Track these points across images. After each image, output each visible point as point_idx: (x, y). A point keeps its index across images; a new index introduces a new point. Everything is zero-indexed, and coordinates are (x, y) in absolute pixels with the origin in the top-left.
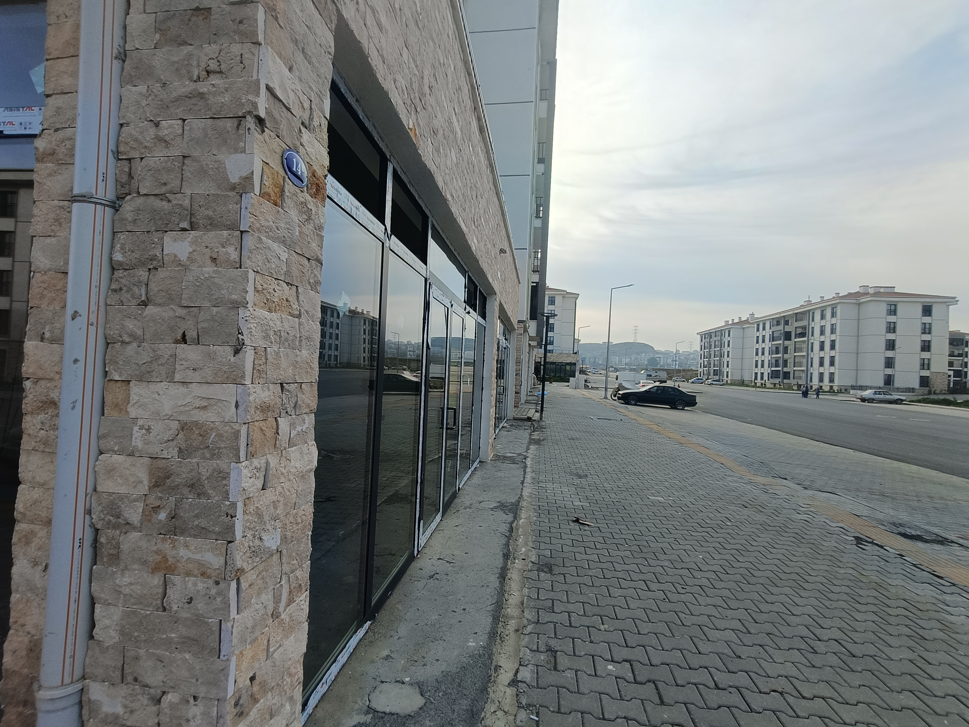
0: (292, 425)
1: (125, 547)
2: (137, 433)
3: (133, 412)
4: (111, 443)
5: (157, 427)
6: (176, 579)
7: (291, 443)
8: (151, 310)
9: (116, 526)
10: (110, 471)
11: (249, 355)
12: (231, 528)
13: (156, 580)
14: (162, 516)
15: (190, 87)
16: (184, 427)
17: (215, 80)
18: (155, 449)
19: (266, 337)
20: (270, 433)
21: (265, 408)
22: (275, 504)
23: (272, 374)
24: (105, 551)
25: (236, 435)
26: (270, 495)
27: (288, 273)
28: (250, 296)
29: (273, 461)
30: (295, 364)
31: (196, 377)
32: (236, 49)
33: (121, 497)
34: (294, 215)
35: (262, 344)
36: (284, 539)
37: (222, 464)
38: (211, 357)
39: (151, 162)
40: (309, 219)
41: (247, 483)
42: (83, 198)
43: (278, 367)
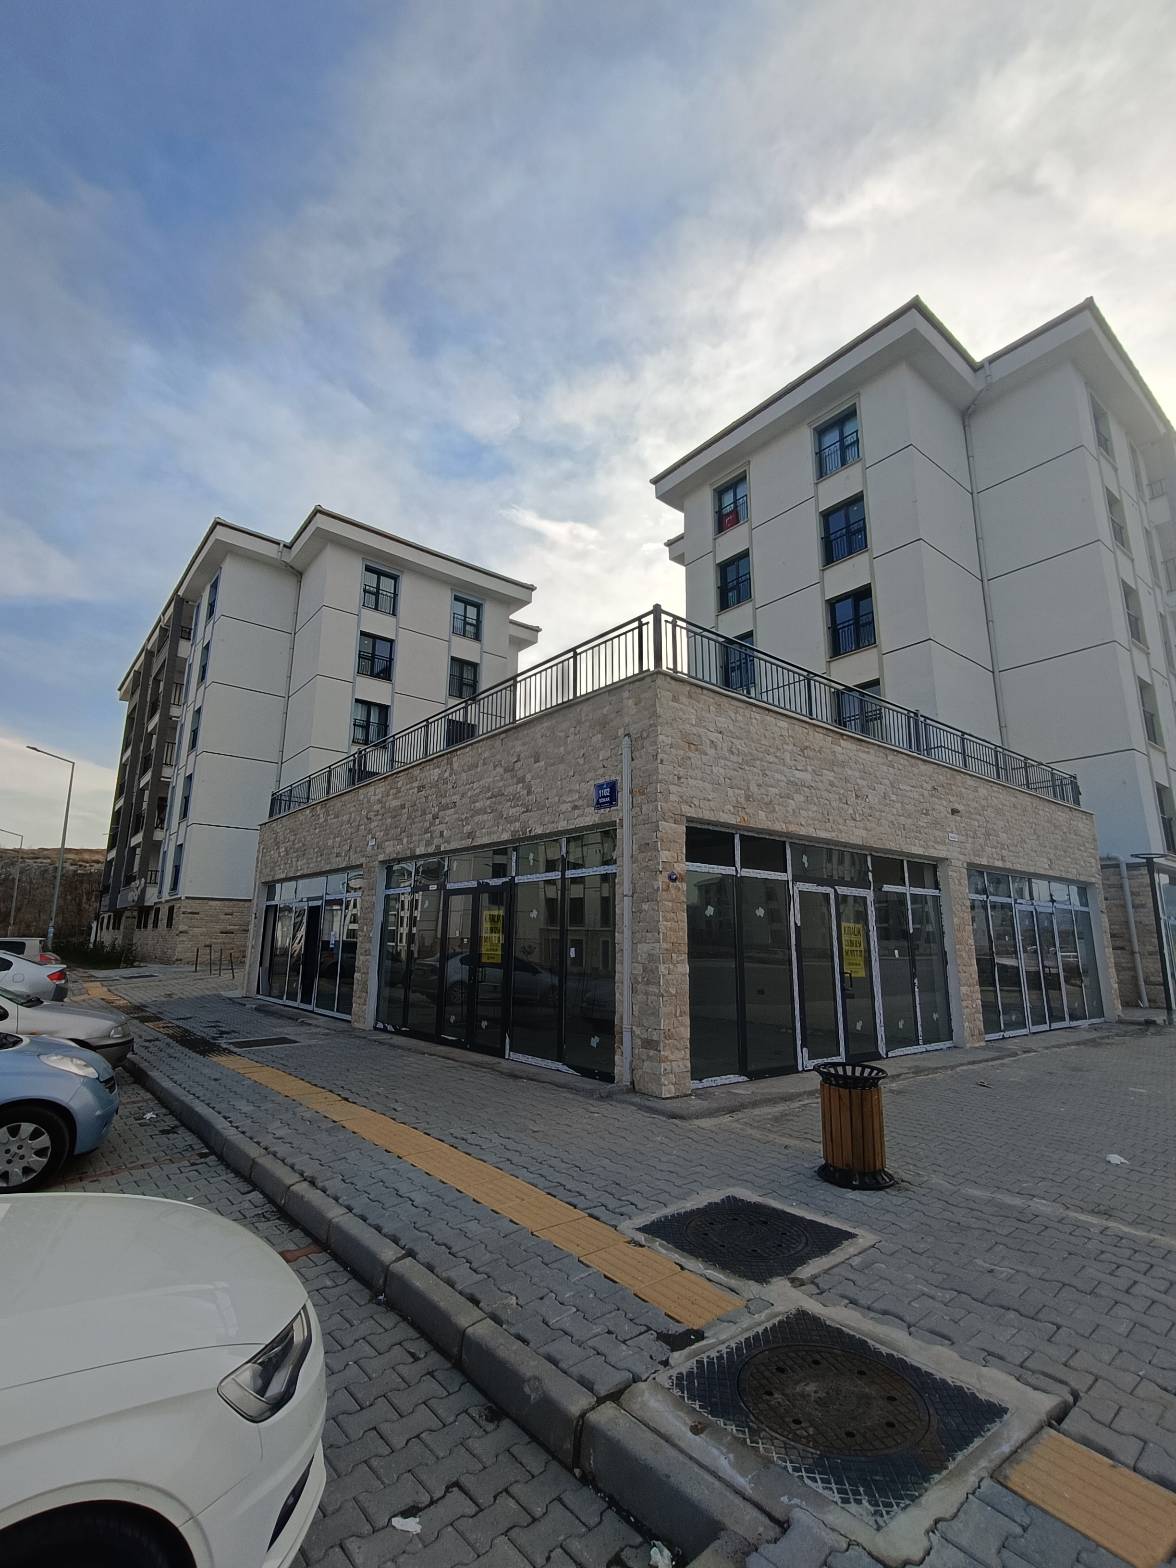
0: (678, 957)
1: (638, 988)
2: (639, 957)
3: (639, 951)
4: (634, 960)
5: (643, 955)
6: (649, 997)
7: (678, 963)
8: (641, 924)
9: (636, 983)
10: (634, 968)
11: (661, 934)
12: (660, 982)
13: (645, 997)
14: (645, 979)
15: (646, 864)
16: (649, 955)
17: (651, 862)
18: (643, 961)
19: (666, 930)
20: (670, 958)
21: (667, 950)
22: (673, 980)
23: (669, 940)
24: (635, 989)
25: (659, 956)
26: (670, 977)
27: (672, 909)
28: (661, 919)
29: (671, 966)
30: (677, 937)
31: (650, 941)
32: (654, 853)
33: (638, 974)
34: (673, 891)
35: (665, 931)
36: (677, 992)
37: (656, 964)
38: (653, 935)
39: (639, 884)
40: (679, 890)
41: (663, 970)
42: (626, 896)
43: (671, 938)
